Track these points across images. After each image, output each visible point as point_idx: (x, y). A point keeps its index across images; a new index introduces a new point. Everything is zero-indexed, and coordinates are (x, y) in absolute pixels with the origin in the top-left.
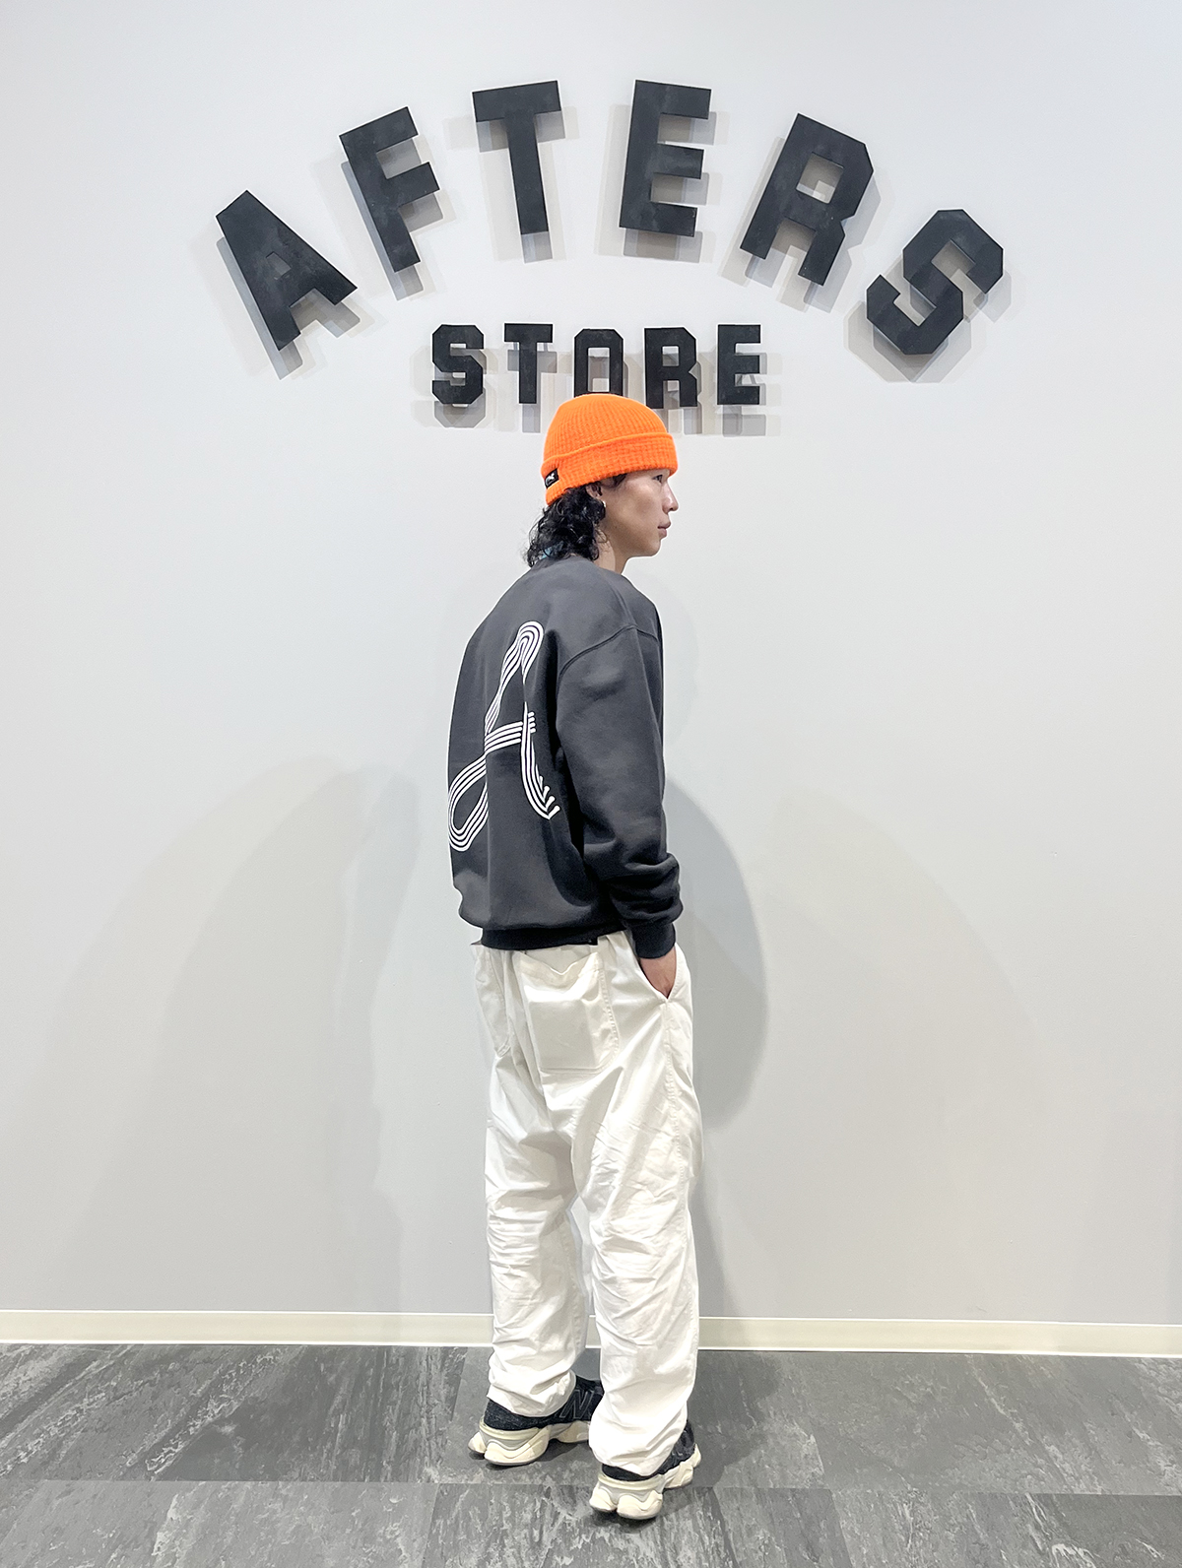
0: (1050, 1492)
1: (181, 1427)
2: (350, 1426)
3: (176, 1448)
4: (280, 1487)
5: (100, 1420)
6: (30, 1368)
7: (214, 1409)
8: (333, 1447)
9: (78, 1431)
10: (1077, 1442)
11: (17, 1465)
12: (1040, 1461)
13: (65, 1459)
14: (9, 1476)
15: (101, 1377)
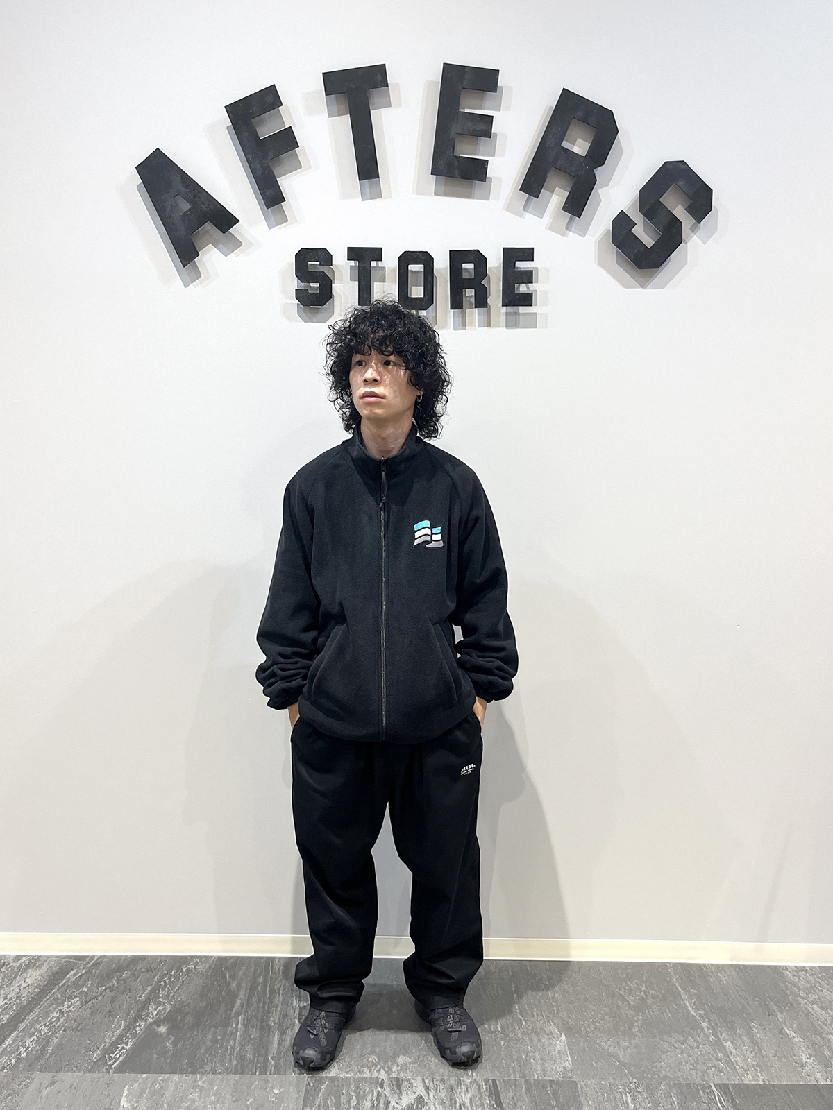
0: (728, 1082)
1: (130, 1026)
2: (246, 1026)
3: (127, 1045)
4: (198, 1078)
5: (75, 1021)
6: (29, 975)
7: (153, 1011)
8: (235, 1042)
9: (60, 1030)
10: (745, 1039)
11: (19, 1060)
12: (720, 1055)
13: (52, 1054)
14: (12, 1069)
15: (76, 984)
